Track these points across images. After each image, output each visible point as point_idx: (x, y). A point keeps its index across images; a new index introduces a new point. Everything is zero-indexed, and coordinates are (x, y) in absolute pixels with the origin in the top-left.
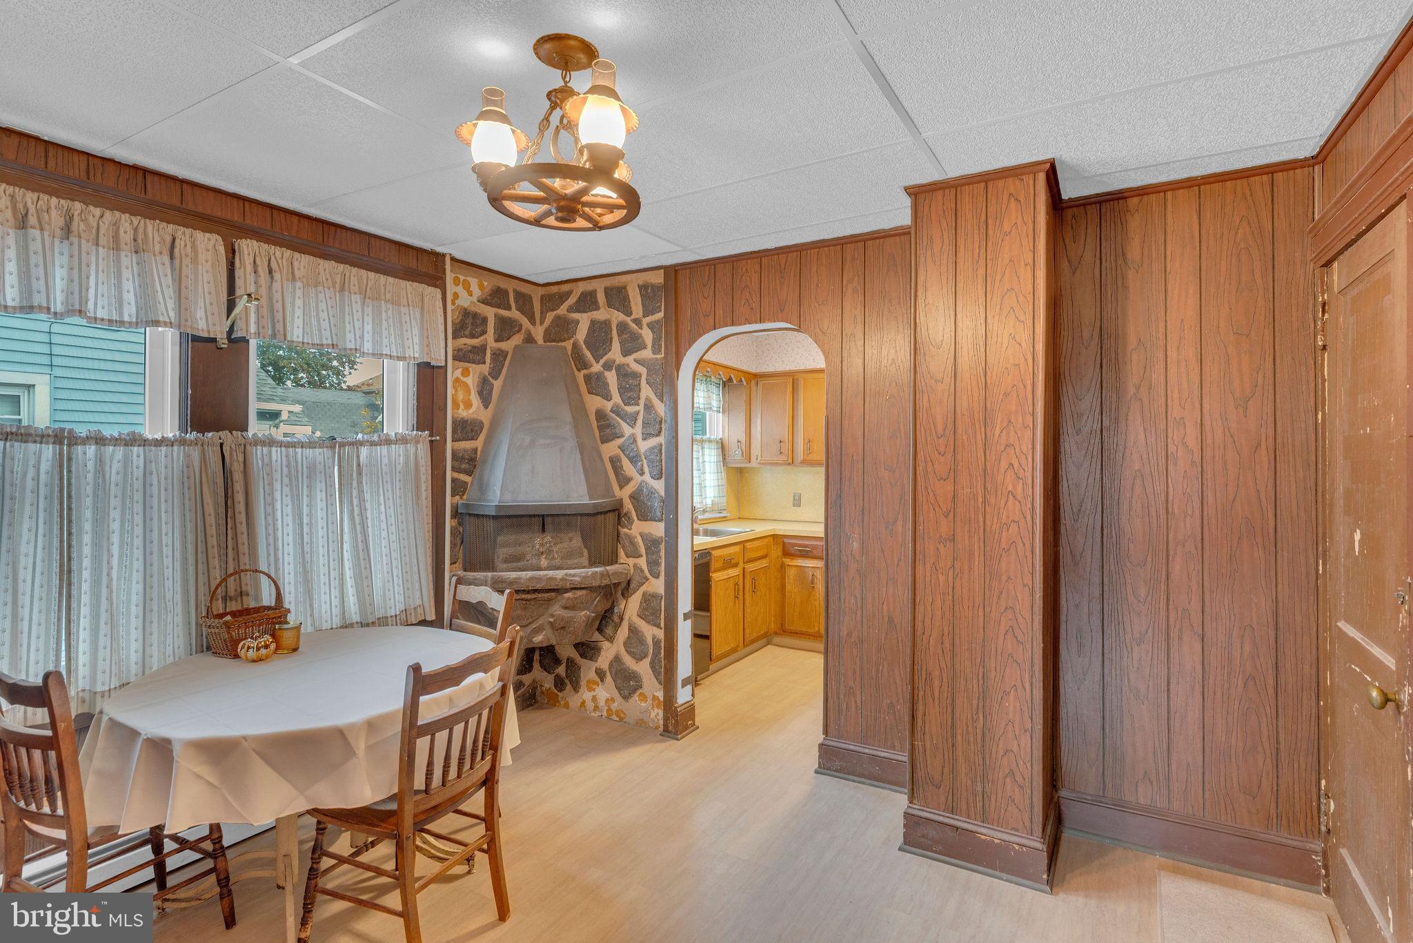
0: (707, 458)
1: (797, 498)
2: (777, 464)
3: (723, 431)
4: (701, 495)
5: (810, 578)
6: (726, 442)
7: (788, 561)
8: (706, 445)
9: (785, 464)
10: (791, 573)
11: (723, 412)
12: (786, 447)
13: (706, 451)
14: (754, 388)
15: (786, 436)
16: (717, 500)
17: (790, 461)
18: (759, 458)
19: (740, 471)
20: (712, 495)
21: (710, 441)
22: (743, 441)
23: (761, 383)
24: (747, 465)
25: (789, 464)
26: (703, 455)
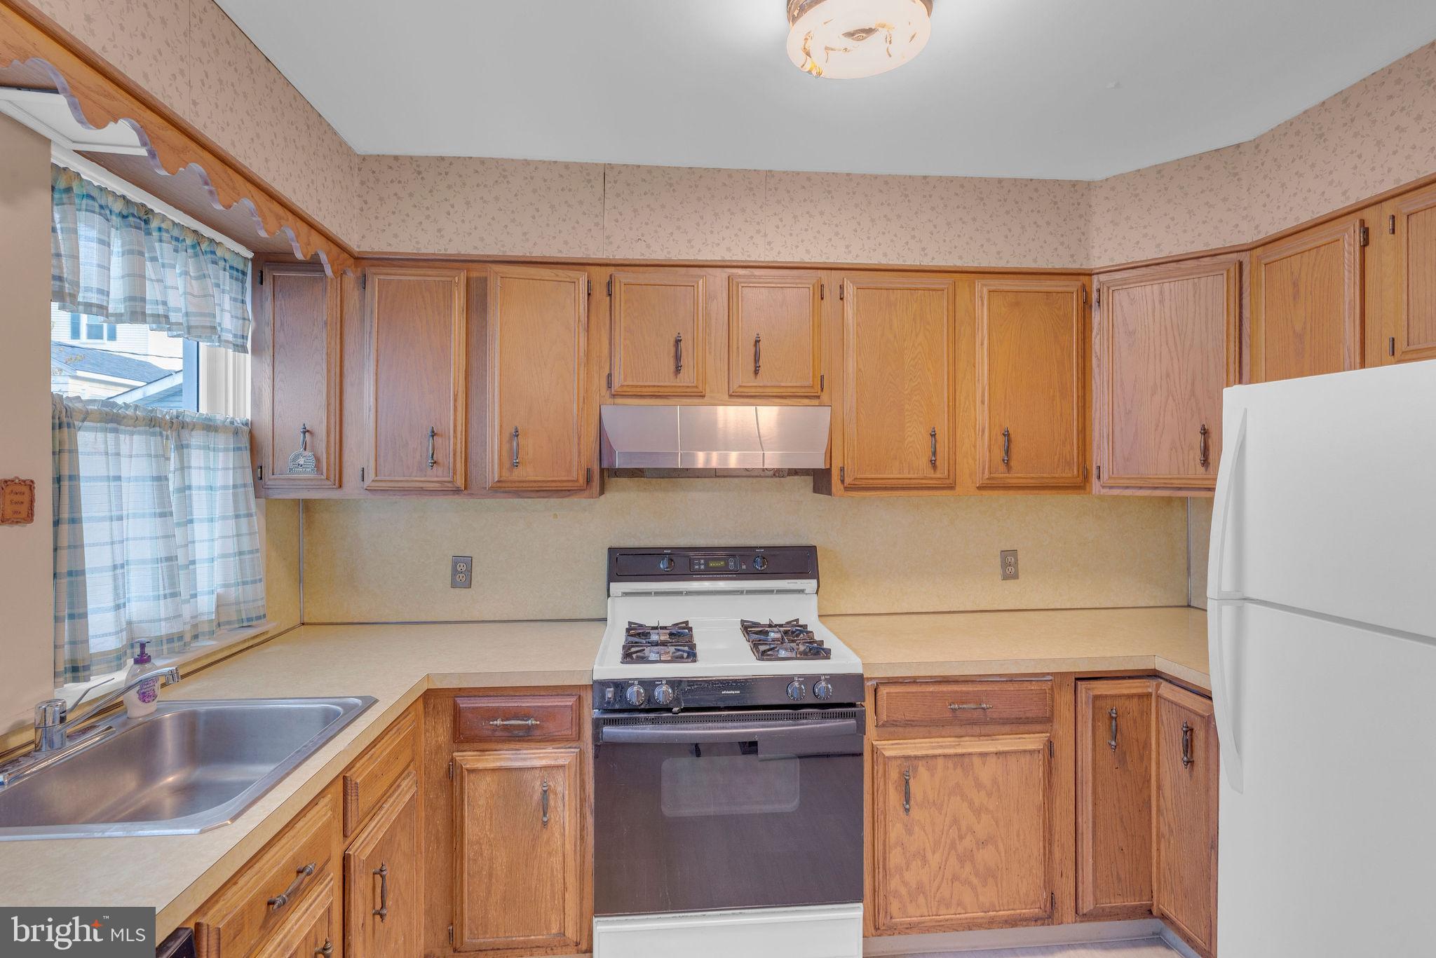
0: (197, 478)
1: (462, 567)
2: (421, 491)
3: (256, 403)
4: (174, 595)
5: (537, 796)
6: (264, 434)
7: (469, 758)
8: (196, 439)
9: (444, 492)
10: (479, 793)
11: (256, 351)
12: (450, 446)
13: (196, 458)
14: (353, 295)
15: (450, 420)
16: (233, 593)
17: (460, 482)
18: (370, 476)
19: (307, 507)
20: (218, 579)
21: (209, 426)
22: (321, 430)
23: (374, 282)
24: (334, 494)
25: (457, 491)
26: (183, 468)
